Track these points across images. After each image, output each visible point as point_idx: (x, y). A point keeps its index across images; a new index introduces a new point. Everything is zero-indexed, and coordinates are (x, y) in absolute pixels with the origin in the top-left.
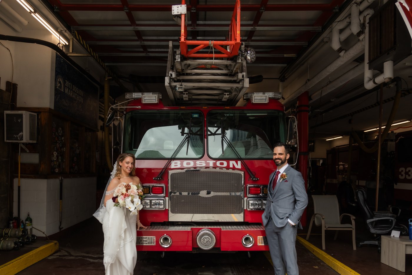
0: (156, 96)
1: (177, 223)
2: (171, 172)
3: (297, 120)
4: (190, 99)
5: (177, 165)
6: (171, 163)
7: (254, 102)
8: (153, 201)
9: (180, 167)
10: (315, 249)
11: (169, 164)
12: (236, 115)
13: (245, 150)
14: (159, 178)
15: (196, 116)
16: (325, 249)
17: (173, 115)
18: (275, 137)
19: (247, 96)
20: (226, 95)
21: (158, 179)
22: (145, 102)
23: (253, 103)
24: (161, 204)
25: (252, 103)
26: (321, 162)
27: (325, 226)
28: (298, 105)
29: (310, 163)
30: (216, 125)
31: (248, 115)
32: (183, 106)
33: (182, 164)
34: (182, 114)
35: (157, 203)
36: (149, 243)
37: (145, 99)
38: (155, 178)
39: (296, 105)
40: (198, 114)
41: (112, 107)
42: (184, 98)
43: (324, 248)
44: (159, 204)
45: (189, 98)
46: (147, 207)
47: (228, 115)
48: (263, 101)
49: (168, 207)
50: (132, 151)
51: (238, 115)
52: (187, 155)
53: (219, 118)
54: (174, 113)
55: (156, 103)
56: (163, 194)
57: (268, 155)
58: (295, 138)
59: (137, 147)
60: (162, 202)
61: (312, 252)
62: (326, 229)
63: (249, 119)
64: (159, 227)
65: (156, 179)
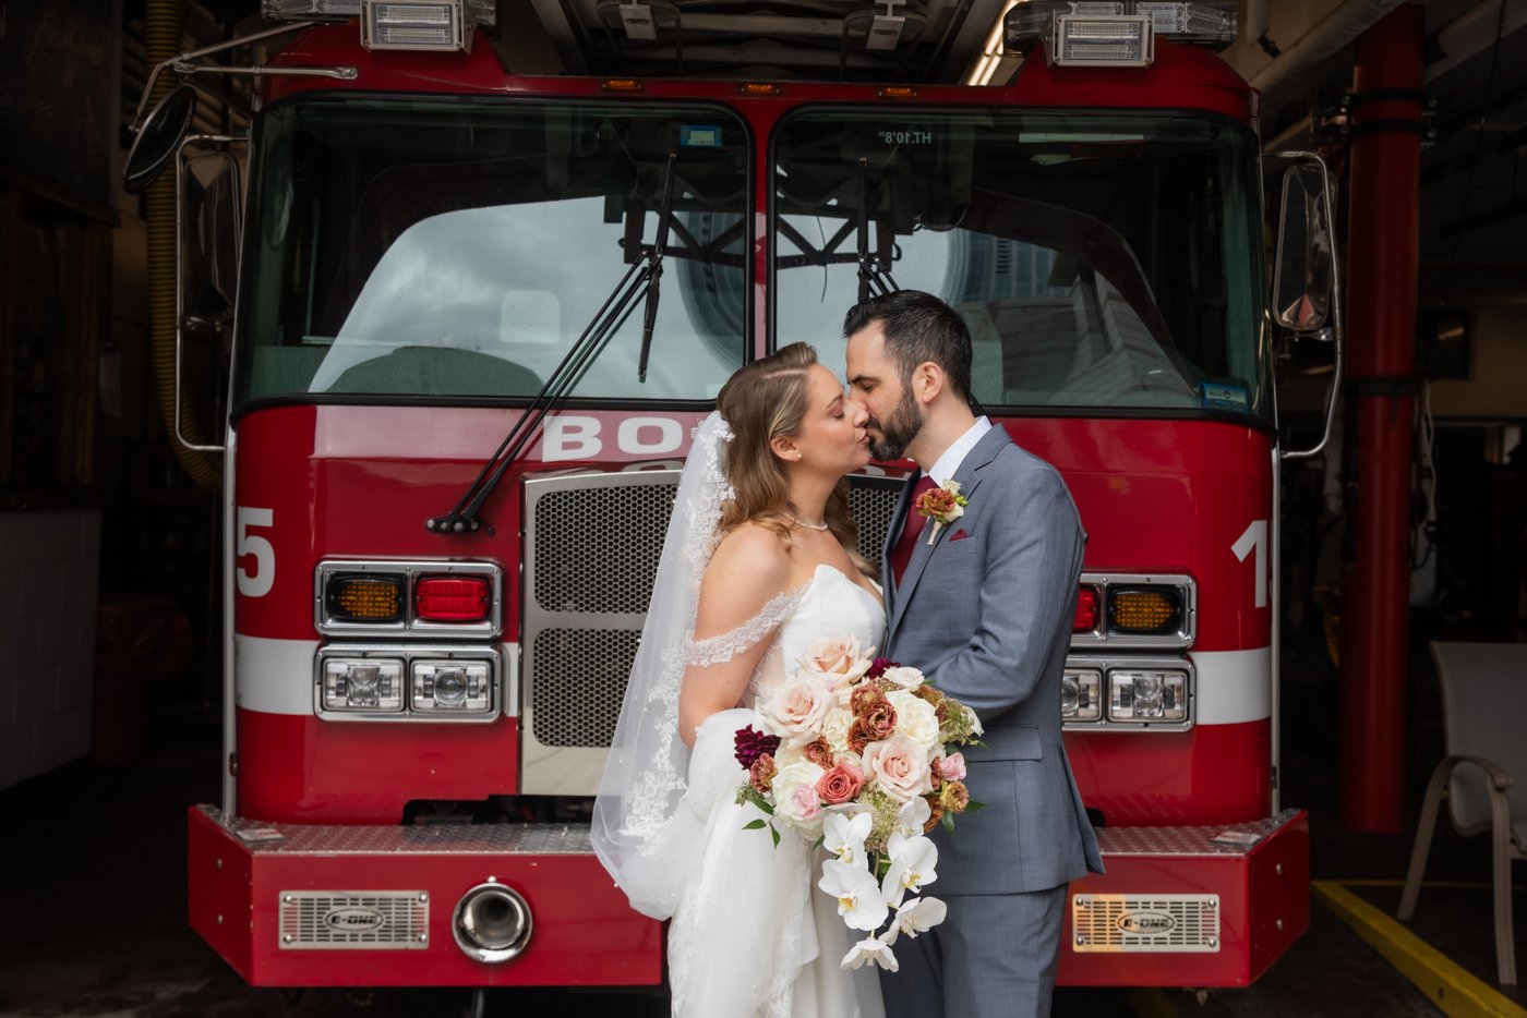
0: (455, 10)
1: (575, 807)
2: (537, 487)
3: (1330, 179)
4: (665, 37)
5: (578, 445)
6: (541, 433)
7: (1062, 63)
8: (423, 669)
9: (599, 455)
10: (1454, 982)
11: (529, 433)
12: (954, 137)
13: (1006, 358)
14: (461, 519)
15: (703, 137)
16: (1514, 982)
17: (568, 128)
18: (1194, 281)
19: (1027, 26)
20: (886, 14)
21: (458, 526)
22: (383, 40)
23: (1055, 64)
24: (470, 688)
25: (1049, 64)
26: (1512, 438)
27: (1509, 836)
28: (1355, 89)
29: (1427, 447)
30: (833, 202)
31: (1024, 138)
32: (626, 75)
33: (609, 436)
34: (623, 125)
35: (451, 676)
36: (384, 936)
37: (381, 25)
38: (438, 524)
39: (1348, 91)
40: (719, 130)
41: (167, 63)
42: (629, 28)
43: (1507, 973)
44: (461, 685)
45: (660, 31)
46: (385, 702)
47: (903, 138)
48: (1120, 57)
49: (520, 708)
50: (295, 350)
51: (971, 137)
52: (643, 380)
53: (848, 155)
54: (574, 120)
55: (455, 48)
56: (487, 626)
57: (1145, 388)
58: (1320, 288)
59: (331, 323)
60: (478, 670)
61: (1434, 997)
62: (1517, 856)
63: (1036, 164)
64: (456, 828)
65: (444, 526)
